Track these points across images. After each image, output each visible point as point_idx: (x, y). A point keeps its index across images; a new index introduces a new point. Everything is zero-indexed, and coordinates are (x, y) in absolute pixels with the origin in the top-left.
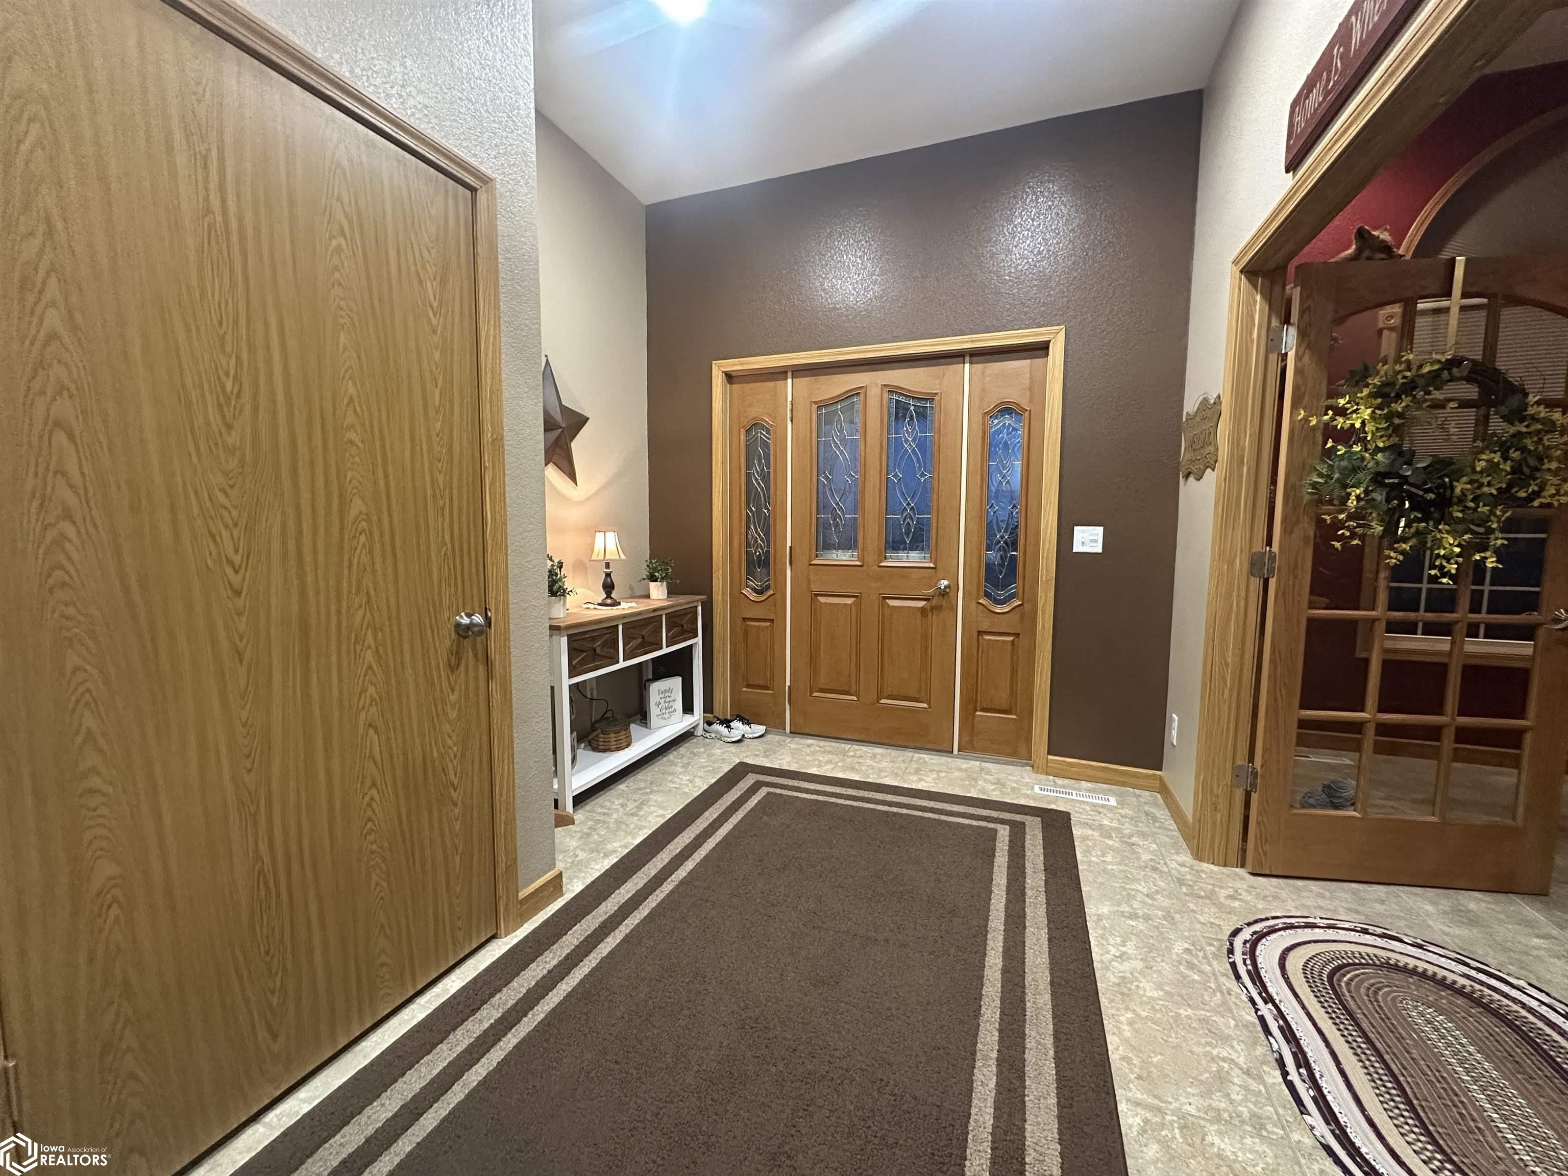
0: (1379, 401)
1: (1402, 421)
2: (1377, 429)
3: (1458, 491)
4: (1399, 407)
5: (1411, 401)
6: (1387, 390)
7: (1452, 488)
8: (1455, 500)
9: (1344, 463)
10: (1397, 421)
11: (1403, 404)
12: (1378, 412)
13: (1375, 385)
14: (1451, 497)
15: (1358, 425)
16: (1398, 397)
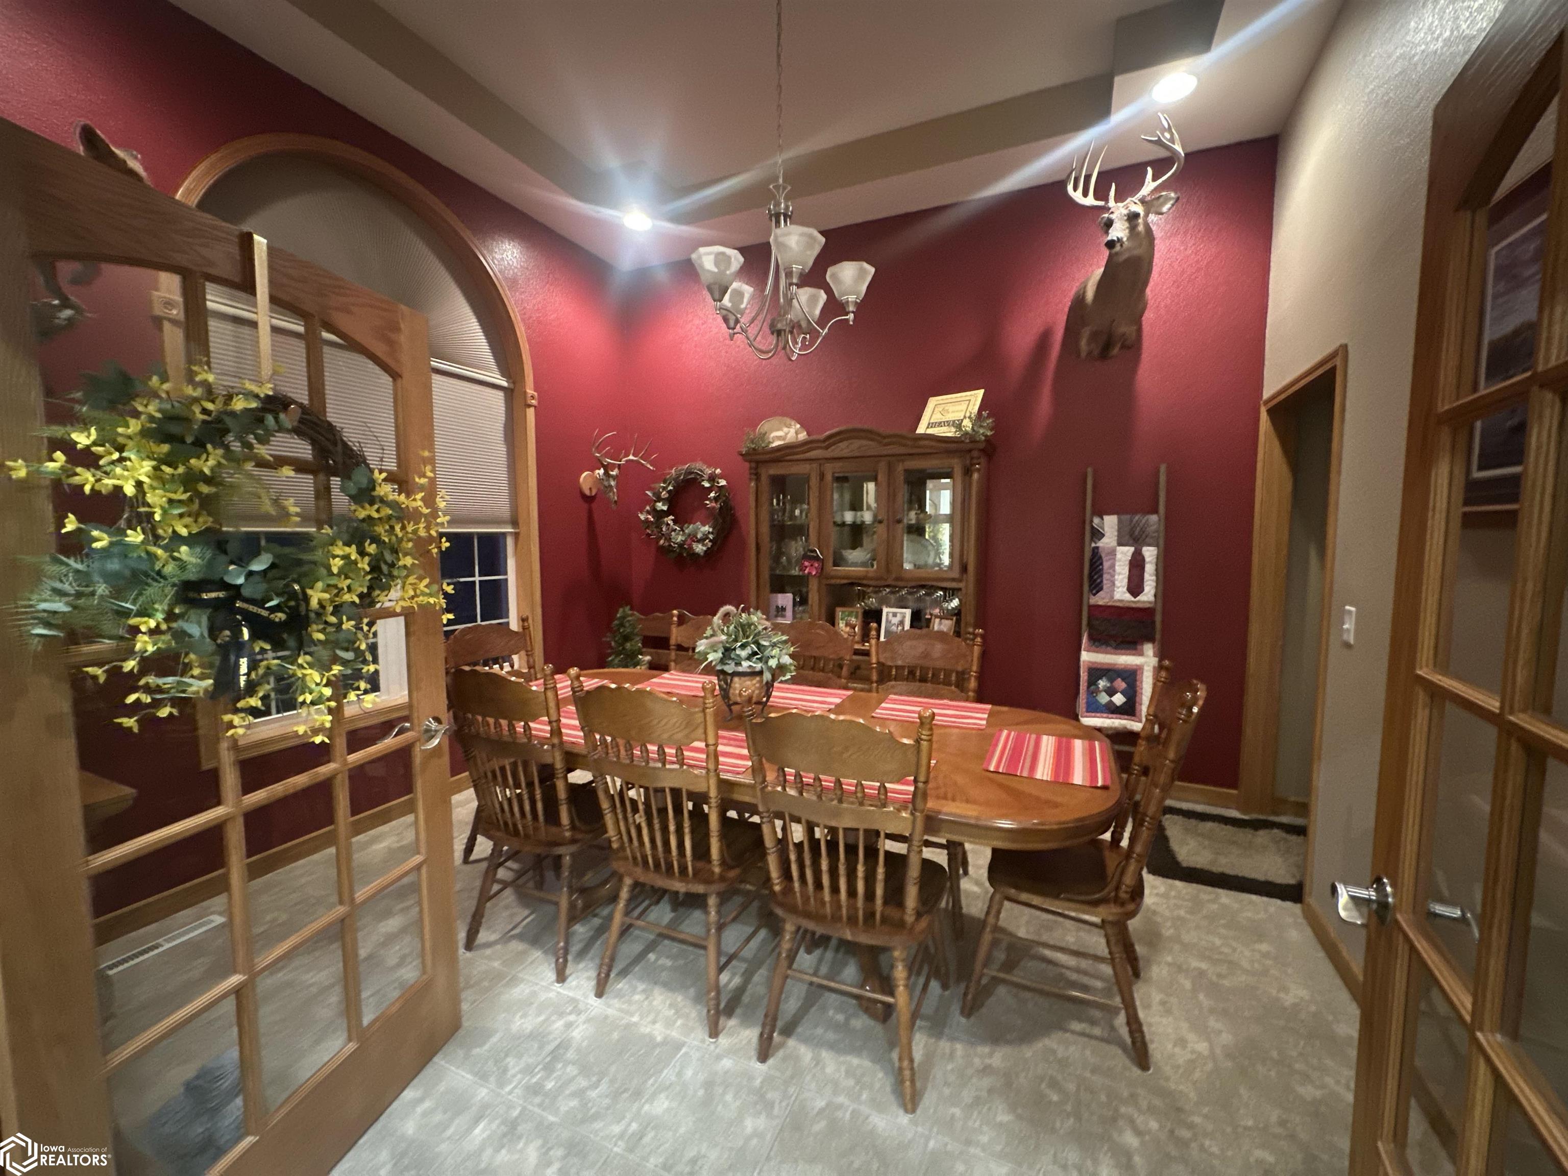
0: (165, 448)
1: (213, 490)
2: (171, 501)
3: (314, 603)
4: (206, 464)
5: (224, 457)
6: (175, 429)
7: (307, 599)
8: (312, 615)
9: (114, 565)
10: (205, 489)
11: (211, 462)
12: (167, 470)
13: (152, 418)
14: (308, 610)
15: (129, 490)
16: (200, 446)
